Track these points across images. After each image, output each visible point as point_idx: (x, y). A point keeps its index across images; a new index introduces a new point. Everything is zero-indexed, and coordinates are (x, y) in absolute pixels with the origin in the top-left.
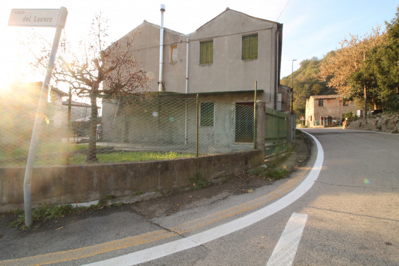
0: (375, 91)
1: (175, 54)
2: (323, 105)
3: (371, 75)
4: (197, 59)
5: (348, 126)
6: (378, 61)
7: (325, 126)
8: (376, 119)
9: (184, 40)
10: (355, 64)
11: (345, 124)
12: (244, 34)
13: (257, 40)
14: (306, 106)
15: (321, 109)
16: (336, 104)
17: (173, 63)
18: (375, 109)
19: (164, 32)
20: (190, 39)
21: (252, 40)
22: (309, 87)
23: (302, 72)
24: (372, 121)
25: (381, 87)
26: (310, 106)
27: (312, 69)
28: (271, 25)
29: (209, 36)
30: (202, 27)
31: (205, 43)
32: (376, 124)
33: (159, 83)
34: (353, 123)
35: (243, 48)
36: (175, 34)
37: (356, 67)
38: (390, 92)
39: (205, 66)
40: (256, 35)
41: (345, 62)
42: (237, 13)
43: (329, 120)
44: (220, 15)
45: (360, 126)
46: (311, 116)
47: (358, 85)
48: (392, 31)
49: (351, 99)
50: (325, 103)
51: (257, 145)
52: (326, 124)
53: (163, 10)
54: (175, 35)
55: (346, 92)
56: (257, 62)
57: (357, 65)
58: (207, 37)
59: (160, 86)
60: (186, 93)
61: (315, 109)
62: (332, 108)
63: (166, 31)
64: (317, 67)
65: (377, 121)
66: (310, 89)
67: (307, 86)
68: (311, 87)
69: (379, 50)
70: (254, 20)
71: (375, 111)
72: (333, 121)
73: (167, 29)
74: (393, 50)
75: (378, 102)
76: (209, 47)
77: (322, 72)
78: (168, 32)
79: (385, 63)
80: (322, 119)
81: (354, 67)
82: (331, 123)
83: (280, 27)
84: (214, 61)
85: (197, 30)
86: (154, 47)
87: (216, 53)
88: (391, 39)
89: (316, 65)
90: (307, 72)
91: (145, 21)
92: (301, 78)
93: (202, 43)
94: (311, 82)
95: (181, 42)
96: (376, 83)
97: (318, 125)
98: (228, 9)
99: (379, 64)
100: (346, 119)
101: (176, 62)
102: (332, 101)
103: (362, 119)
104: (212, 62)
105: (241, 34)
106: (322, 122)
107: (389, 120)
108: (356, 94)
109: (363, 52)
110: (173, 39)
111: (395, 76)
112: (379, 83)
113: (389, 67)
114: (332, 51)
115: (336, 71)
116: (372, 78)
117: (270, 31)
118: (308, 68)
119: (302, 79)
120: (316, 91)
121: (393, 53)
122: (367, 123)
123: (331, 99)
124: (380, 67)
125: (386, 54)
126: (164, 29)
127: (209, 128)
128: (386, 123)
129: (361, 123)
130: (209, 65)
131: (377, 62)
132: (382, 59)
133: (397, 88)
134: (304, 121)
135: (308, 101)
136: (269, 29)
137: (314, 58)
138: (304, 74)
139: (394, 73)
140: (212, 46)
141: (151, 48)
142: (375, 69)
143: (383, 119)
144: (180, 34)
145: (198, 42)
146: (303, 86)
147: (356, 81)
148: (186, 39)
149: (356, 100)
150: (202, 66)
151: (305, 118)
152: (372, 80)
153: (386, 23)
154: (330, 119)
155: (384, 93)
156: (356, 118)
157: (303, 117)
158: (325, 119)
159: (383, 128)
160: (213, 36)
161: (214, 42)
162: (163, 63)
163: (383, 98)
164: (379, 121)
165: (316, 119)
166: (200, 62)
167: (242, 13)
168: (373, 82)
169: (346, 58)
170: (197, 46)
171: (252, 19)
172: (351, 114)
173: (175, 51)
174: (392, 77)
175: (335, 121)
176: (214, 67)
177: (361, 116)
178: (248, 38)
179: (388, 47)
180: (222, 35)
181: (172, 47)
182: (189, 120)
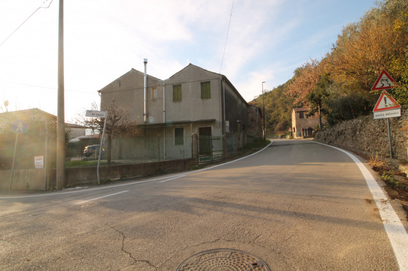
1: (155, 93)
2: (303, 117)
4: (171, 97)
9: (161, 84)
12: (202, 81)
13: (210, 85)
15: (302, 121)
17: (154, 100)
20: (166, 83)
21: (207, 85)
28: (218, 77)
29: (179, 82)
30: (173, 76)
31: (176, 87)
32: (324, 136)
33: (144, 115)
35: (202, 91)
36: (155, 79)
39: (176, 102)
40: (209, 82)
42: (197, 67)
43: (309, 131)
44: (185, 68)
50: (305, 115)
51: (193, 156)
52: (306, 134)
53: (145, 63)
56: (211, 100)
58: (177, 82)
59: (145, 117)
60: (164, 122)
61: (296, 121)
63: (148, 77)
72: (313, 132)
76: (179, 89)
78: (150, 78)
80: (303, 130)
82: (311, 135)
84: (182, 100)
85: (170, 78)
86: (140, 88)
87: (183, 94)
91: (133, 69)
93: (174, 86)
95: (159, 85)
97: (300, 136)
98: (190, 64)
101: (156, 99)
104: (181, 100)
105: (200, 81)
106: (303, 133)
110: (153, 82)
117: (217, 80)
126: (147, 75)
127: (181, 146)
130: (179, 102)
140: (181, 89)
141: (138, 89)
143: (327, 132)
144: (158, 79)
145: (172, 86)
148: (163, 84)
154: (310, 129)
157: (290, 129)
158: (306, 130)
160: (181, 82)
161: (182, 86)
162: (147, 101)
165: (298, 130)
166: (173, 99)
167: (200, 67)
170: (171, 88)
173: (156, 91)
176: (182, 103)
178: (205, 84)
180: (187, 82)
181: (153, 89)
182: (166, 141)
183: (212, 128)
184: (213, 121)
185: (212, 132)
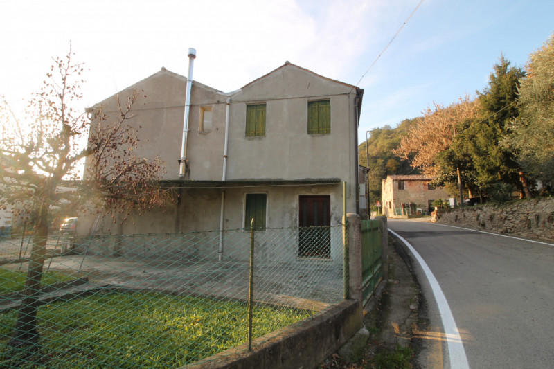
0: (471, 176)
1: (208, 120)
2: (403, 189)
3: (464, 155)
4: (241, 128)
5: (439, 218)
6: (472, 137)
7: (409, 217)
8: (476, 212)
9: (222, 101)
10: (444, 140)
11: (435, 215)
12: (311, 99)
13: (329, 107)
14: (383, 188)
15: (401, 193)
16: (419, 187)
17: (204, 132)
18: (470, 197)
19: (193, 86)
20: (232, 100)
21: (323, 107)
22: (384, 162)
23: (374, 144)
24: (471, 215)
25: (479, 171)
26: (388, 189)
27: (385, 140)
28: (348, 90)
29: (262, 97)
30: (250, 84)
31: (255, 107)
32: (477, 220)
33: (180, 161)
34: (446, 215)
35: (310, 118)
36: (210, 90)
37: (445, 144)
38: (490, 177)
39: (253, 139)
40: (328, 101)
41: (430, 137)
42: (301, 70)
43: (412, 208)
44: (276, 70)
45: (456, 220)
46: (390, 203)
47: (450, 167)
48: (487, 103)
49: (442, 184)
50: (406, 185)
51: (350, 292)
52: (409, 213)
53: (192, 56)
54: (209, 92)
55: (434, 174)
56: (330, 138)
57: (447, 141)
58: (257, 98)
59: (182, 166)
60: (223, 180)
61: (394, 194)
62: (415, 193)
63: (195, 85)
64: (391, 138)
65: (478, 216)
66: (385, 165)
67: (380, 161)
68: (385, 163)
69: (472, 124)
70: (324, 81)
71: (470, 199)
72: (418, 209)
73: (198, 83)
74: (489, 126)
75: (476, 189)
76: (261, 113)
77: (403, 148)
78: (199, 88)
79: (481, 140)
80: (404, 206)
81: (442, 143)
82: (416, 213)
83: (359, 93)
84: (267, 134)
85: (242, 88)
86: (175, 107)
87: (270, 122)
88: (487, 112)
89: (389, 135)
90: (380, 143)
91: (164, 69)
92: (373, 150)
93: (248, 106)
94: (386, 157)
95: (218, 102)
96: (472, 166)
97: (399, 214)
98: (287, 64)
99: (474, 142)
100: (436, 208)
101: (209, 132)
102: (414, 182)
103: (458, 211)
104: (264, 134)
105: (307, 99)
106: (404, 210)
107: (494, 214)
108: (447, 177)
109: (450, 125)
110: (204, 97)
111: (495, 159)
112: (476, 166)
113: (486, 147)
114: (407, 120)
115: (420, 148)
116: (467, 159)
117: (346, 97)
118: (380, 138)
119: (373, 152)
120: (392, 168)
121: (490, 129)
122: (465, 216)
123: (413, 180)
124: (475, 146)
125: (480, 130)
126: (193, 82)
127: (258, 234)
128: (491, 218)
129: (457, 216)
130: (260, 139)
131: (471, 139)
132: (477, 136)
133: (499, 174)
134: (381, 208)
135: (385, 181)
136: (346, 94)
137: (387, 127)
138: (376, 145)
139: (494, 154)
140: (264, 112)
141: (171, 108)
142: (469, 147)
143: (485, 212)
144: (216, 91)
145: (244, 105)
146: (376, 162)
147: (448, 162)
148: (225, 100)
149: (447, 184)
150: (249, 139)
151: (381, 204)
152: (466, 162)
153: (478, 92)
154: (413, 206)
155: (482, 178)
156: (449, 209)
157: (379, 203)
158: (408, 206)
159: (487, 225)
160: (267, 97)
161: (267, 106)
162: (189, 132)
163: (481, 184)
164: (481, 216)
165: (396, 206)
166: (246, 133)
167: (307, 70)
168: (468, 165)
169: (431, 132)
170: (242, 109)
171: (321, 79)
172: (441, 201)
173: (208, 115)
174: (492, 159)
175: (421, 210)
176: (266, 141)
177: (455, 205)
178: (317, 104)
179: (483, 122)
180: (279, 98)
181: (204, 110)
182: (226, 221)
183: (333, 199)
184: (334, 183)
185: (332, 206)
